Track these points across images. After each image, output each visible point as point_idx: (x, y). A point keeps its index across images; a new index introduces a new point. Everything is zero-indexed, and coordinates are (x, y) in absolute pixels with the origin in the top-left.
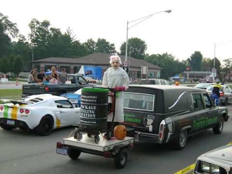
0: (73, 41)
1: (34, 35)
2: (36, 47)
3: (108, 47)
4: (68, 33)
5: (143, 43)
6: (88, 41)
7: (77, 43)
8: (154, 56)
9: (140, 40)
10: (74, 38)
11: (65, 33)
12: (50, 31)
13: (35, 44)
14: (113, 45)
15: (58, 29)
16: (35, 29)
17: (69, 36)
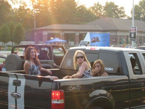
0: (78, 6)
3: (117, 10)
13: (37, 11)
14: (122, 8)
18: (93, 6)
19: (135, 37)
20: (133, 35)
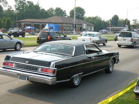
0: (41, 9)
1: (17, 6)
2: (18, 13)
3: (62, 12)
4: (38, 4)
5: (83, 10)
6: (50, 9)
7: (43, 10)
8: (90, 18)
9: (81, 8)
10: (41, 7)
11: (36, 4)
12: (27, 3)
13: (18, 11)
14: (65, 11)
15: (32, 2)
16: (18, 2)
17: (38, 6)
18: (49, 9)
19: (75, 26)
20: (74, 26)
